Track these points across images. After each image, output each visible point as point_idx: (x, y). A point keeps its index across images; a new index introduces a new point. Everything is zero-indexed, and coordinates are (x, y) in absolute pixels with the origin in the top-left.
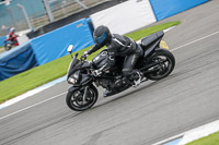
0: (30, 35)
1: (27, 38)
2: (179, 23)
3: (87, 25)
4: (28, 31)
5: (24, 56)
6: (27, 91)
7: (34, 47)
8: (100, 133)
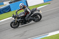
0: (10, 3)
1: (9, 4)
2: (50, 3)
3: (25, 2)
4: (9, 2)
5: (8, 8)
6: (7, 18)
7: (11, 6)
8: (26, 31)
